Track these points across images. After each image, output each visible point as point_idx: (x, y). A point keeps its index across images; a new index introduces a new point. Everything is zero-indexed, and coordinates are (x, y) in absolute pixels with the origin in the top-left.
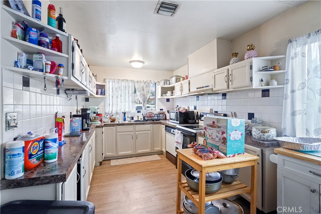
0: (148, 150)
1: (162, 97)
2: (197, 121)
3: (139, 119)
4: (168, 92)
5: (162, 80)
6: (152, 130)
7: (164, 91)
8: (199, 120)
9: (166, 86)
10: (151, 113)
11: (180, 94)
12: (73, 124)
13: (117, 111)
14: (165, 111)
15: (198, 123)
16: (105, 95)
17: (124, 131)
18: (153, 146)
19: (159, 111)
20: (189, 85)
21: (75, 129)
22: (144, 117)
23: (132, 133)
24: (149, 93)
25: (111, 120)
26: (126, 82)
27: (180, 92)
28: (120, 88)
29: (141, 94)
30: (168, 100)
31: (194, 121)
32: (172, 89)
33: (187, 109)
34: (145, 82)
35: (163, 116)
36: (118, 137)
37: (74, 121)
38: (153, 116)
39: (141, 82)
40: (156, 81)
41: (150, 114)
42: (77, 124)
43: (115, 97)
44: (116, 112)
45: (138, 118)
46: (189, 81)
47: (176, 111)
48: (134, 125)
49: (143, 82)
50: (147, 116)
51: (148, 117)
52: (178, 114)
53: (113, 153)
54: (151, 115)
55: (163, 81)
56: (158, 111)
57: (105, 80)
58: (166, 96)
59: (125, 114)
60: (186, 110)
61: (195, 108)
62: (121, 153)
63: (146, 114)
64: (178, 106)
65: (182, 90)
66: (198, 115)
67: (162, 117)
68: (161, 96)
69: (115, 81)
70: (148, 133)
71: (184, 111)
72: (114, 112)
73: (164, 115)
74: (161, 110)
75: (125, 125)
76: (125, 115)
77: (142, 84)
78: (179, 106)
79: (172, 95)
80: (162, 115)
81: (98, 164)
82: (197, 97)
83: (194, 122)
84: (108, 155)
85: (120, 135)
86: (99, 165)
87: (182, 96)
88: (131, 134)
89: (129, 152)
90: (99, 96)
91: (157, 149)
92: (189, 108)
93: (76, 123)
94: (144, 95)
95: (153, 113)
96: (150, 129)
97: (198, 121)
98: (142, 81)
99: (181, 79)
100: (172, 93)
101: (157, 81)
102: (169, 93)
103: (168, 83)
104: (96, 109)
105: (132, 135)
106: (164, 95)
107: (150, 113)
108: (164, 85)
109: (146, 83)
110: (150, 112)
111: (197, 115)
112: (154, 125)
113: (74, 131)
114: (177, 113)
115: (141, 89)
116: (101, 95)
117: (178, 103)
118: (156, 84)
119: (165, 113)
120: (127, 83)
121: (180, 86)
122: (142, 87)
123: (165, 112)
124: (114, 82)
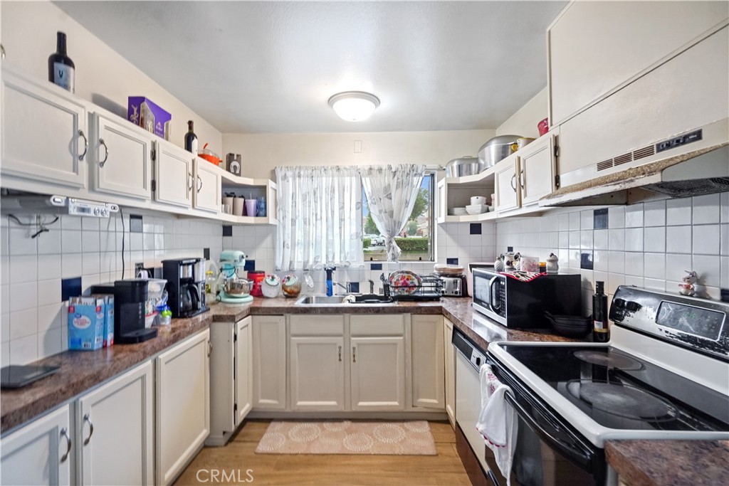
0: (393, 404)
1: (452, 218)
2: (598, 326)
3: (377, 292)
4: (473, 199)
5: (453, 161)
6: (408, 335)
7: (459, 197)
8: (611, 324)
9: (465, 179)
10: (407, 272)
11: (514, 203)
12: (75, 319)
13: (305, 263)
14: (461, 267)
15: (605, 337)
16: (265, 216)
17: (314, 332)
18: (412, 390)
19: (445, 265)
20: (556, 157)
21: (80, 341)
22: (386, 287)
23: (340, 341)
24: (407, 207)
25: (286, 293)
26: (333, 176)
27: (514, 196)
28: (315, 193)
29: (380, 211)
30: (476, 228)
31: (583, 322)
32: (486, 189)
33: (548, 265)
34: (393, 170)
35: (455, 282)
36: (294, 350)
37: (76, 311)
38: (417, 284)
39: (380, 170)
40: (432, 166)
41: (403, 278)
42: (88, 320)
43: (299, 222)
44: (305, 266)
45: (372, 288)
46: (556, 139)
47: (500, 270)
48: (347, 315)
49: (387, 172)
50: (393, 285)
51: (397, 287)
52: (503, 287)
53: (278, 399)
54: (409, 282)
55: (455, 164)
56: (437, 266)
57: (273, 172)
58: (467, 213)
59: (329, 272)
60: (542, 269)
61: (586, 263)
62: (304, 404)
63: (393, 277)
64: (510, 249)
65: (521, 188)
66: (605, 299)
67: (452, 286)
68: (449, 214)
69: (302, 173)
70: (396, 344)
71: (531, 275)
72: (298, 266)
73: (459, 280)
74: (450, 261)
75: (316, 313)
76: (329, 277)
77: (386, 179)
78: (515, 252)
79: (488, 211)
80: (452, 279)
81: (221, 439)
82: (596, 213)
83: (582, 329)
84: (262, 404)
85: (299, 345)
86: (223, 442)
87: (524, 210)
88: (335, 344)
89: (329, 404)
90: (251, 220)
91: (428, 401)
92: (554, 260)
93: (83, 317)
94: (391, 214)
95: (413, 274)
96: (401, 331)
97: (606, 326)
98: (385, 167)
99: (521, 142)
100: (489, 202)
101: (436, 166)
102: (476, 202)
103: (474, 167)
104: (238, 259)
105: (340, 348)
106: (457, 210)
107: (406, 275)
108: (460, 175)
109: (397, 173)
110: (403, 272)
111: (601, 298)
112: (417, 317)
113: (78, 347)
114: (498, 280)
115: (382, 196)
116: (257, 215)
117: (510, 239)
118: (433, 175)
119: (463, 274)
120: (336, 179)
121: (514, 170)
122: (383, 186)
123: (461, 270)
124: (299, 176)
